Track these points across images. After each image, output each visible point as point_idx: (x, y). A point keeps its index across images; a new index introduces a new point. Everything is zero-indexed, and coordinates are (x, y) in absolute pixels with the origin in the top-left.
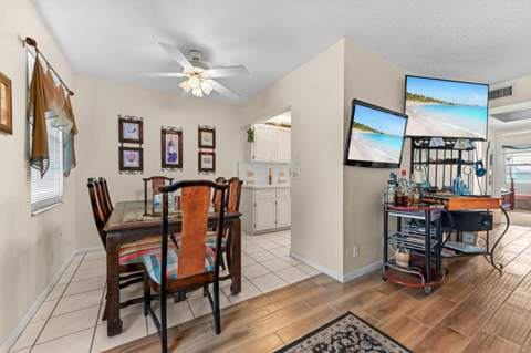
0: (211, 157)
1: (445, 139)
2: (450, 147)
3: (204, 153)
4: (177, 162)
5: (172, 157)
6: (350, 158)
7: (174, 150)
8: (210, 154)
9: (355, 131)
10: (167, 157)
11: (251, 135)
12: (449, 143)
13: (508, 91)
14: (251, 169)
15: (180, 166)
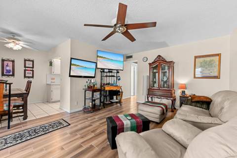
0: (31, 72)
1: (109, 69)
2: (112, 72)
3: (27, 70)
4: (11, 73)
5: (8, 71)
6: (71, 74)
7: (10, 68)
8: (31, 70)
9: (72, 66)
10: (5, 71)
11: (51, 64)
12: (110, 71)
13: (131, 57)
14: (53, 77)
15: (13, 75)
